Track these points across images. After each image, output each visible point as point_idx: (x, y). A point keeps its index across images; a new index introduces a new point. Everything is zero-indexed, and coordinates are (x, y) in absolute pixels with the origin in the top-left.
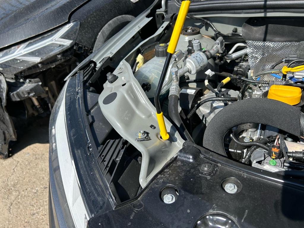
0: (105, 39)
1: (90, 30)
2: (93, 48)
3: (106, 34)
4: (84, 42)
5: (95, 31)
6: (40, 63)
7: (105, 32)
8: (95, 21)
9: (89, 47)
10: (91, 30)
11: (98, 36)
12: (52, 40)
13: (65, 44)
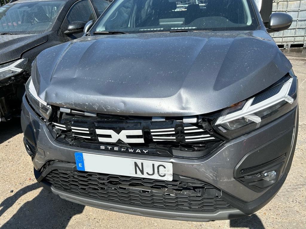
12: (9, 68)
13: (17, 71)
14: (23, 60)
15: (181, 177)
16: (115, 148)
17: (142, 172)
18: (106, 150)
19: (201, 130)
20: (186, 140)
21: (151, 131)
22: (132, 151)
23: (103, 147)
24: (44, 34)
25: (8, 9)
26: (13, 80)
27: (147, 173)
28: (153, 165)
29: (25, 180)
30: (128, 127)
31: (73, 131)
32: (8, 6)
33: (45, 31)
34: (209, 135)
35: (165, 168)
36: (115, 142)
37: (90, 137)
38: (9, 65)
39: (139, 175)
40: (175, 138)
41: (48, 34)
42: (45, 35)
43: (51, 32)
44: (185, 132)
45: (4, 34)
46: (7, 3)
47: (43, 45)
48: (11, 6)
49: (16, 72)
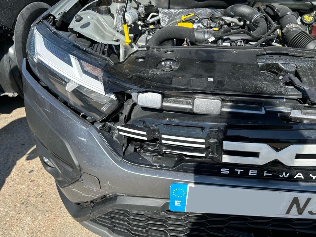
0: (25, 21)
1: (9, 11)
2: (14, 28)
3: (26, 16)
4: (4, 22)
5: (14, 13)
7: (24, 14)
8: (14, 3)
9: (9, 27)
10: (11, 11)
11: (18, 18)
16: (250, 171)
18: (233, 175)
22: (286, 177)
23: (225, 171)
29: (28, 196)
36: (262, 164)
39: (292, 215)
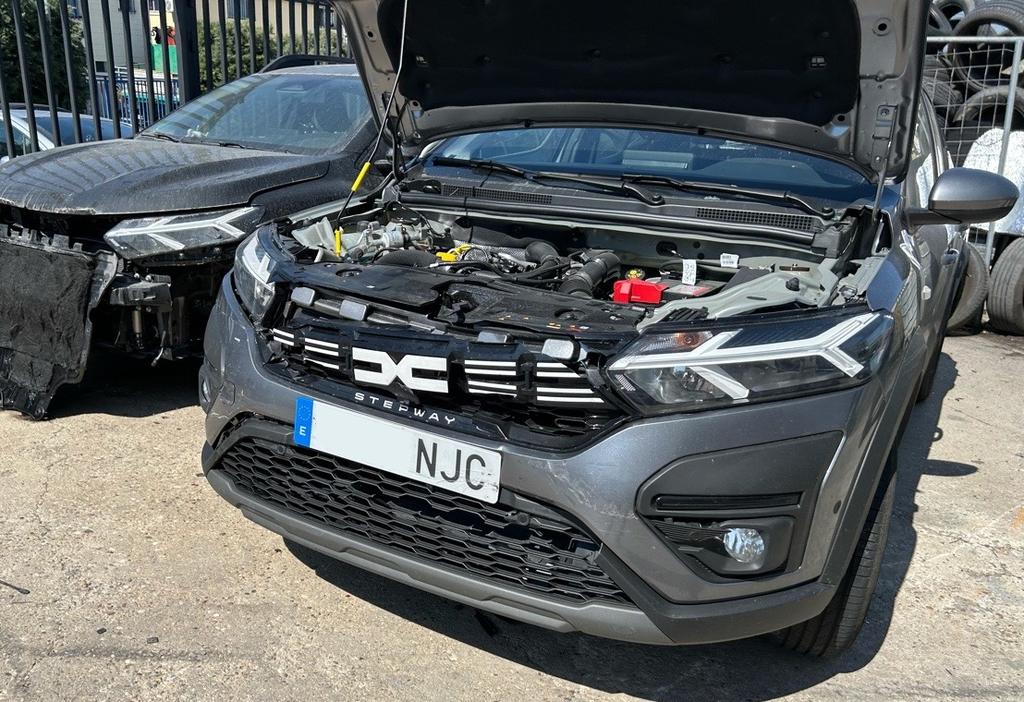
6: (183, 251)
12: (214, 223)
13: (232, 234)
14: (252, 209)
15: (518, 498)
16: (385, 401)
17: (432, 469)
18: (367, 404)
19: (574, 375)
20: (540, 398)
21: (467, 362)
22: (421, 416)
23: (360, 396)
24: (321, 158)
25: (253, 86)
26: (217, 255)
27: (443, 474)
28: (459, 452)
30: (420, 348)
31: (307, 348)
32: (256, 80)
33: (325, 151)
34: (589, 391)
35: (483, 465)
36: (387, 384)
37: (337, 367)
38: (217, 216)
39: (424, 477)
40: (514, 388)
41: (331, 160)
42: (324, 160)
43: (340, 157)
44: (539, 374)
45: (226, 145)
46: (256, 72)
47: (312, 183)
48: (264, 81)
49: (230, 236)
